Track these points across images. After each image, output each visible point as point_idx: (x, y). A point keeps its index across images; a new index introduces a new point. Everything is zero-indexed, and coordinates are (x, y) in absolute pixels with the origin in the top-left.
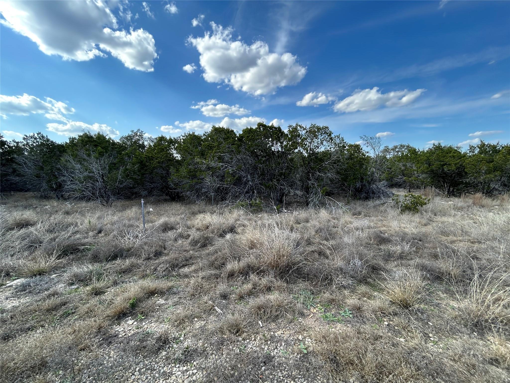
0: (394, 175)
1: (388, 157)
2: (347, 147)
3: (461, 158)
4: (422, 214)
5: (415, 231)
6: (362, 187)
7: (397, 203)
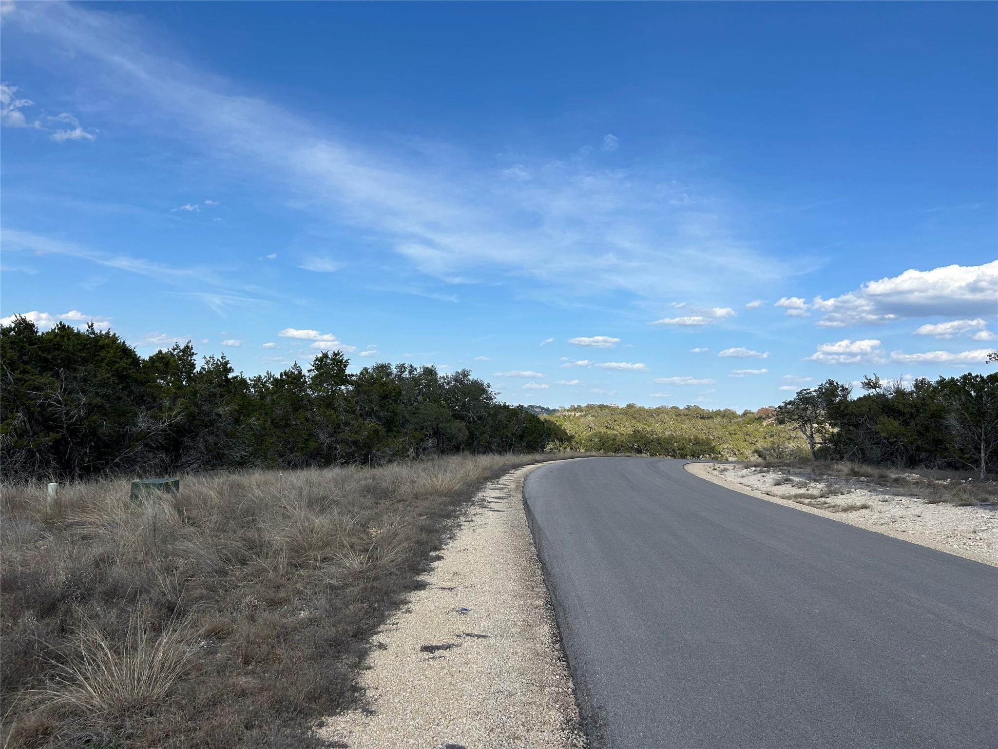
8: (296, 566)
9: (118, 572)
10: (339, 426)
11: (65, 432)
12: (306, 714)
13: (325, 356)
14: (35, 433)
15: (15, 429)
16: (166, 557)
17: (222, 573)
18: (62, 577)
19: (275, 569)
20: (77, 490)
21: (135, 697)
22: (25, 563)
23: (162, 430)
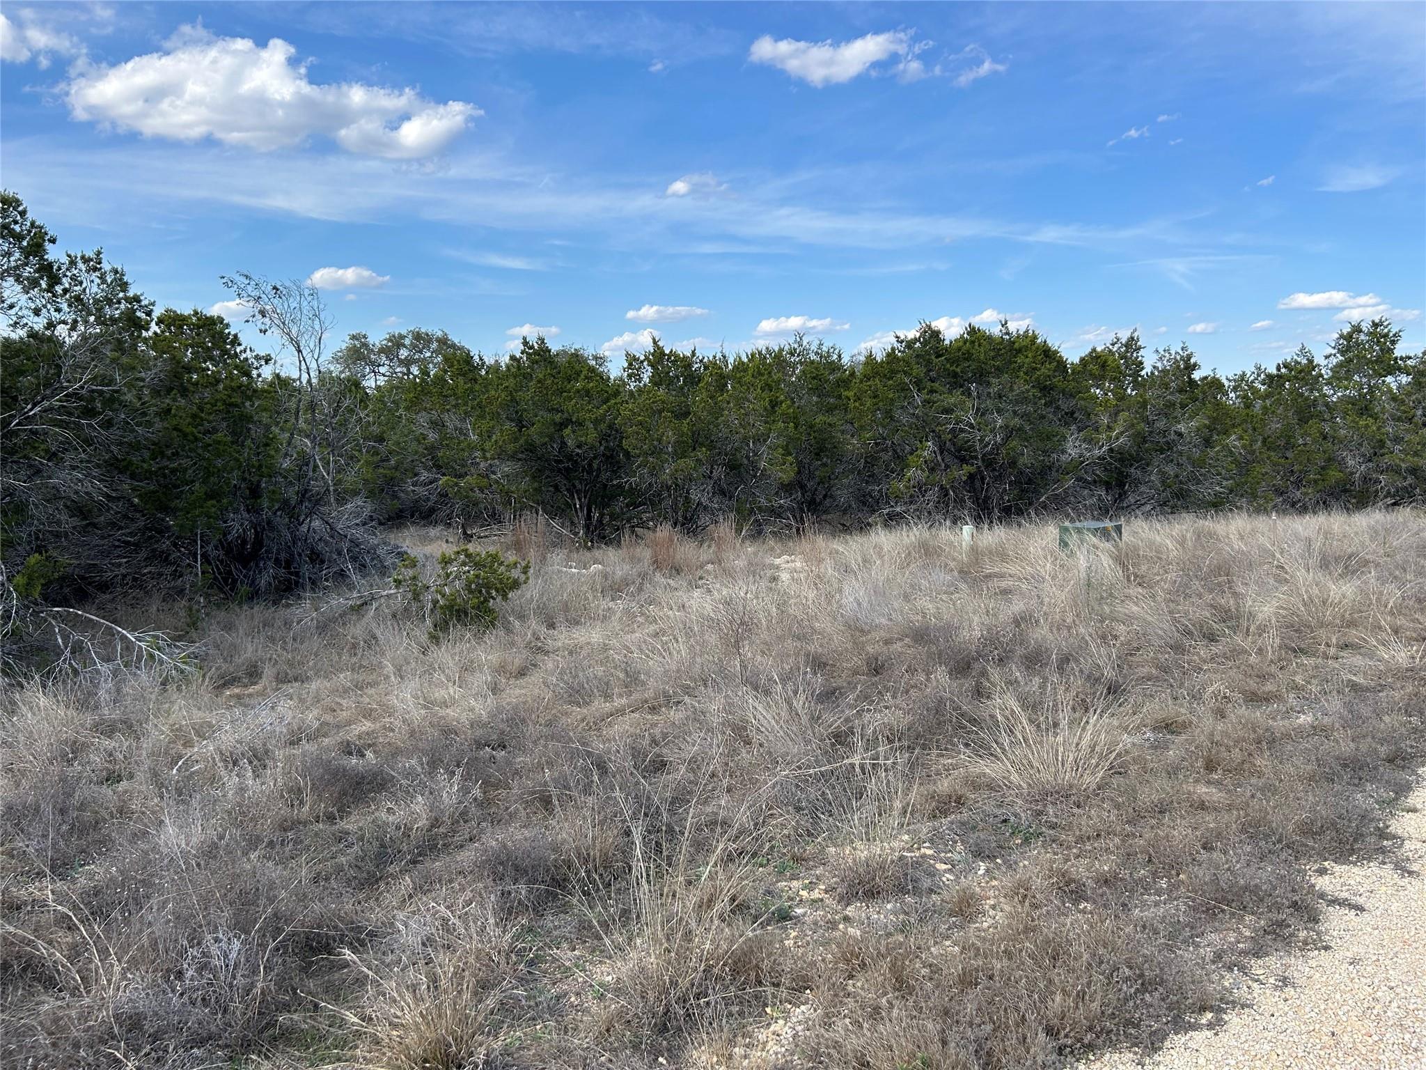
0: (396, 468)
1: (370, 383)
2: (154, 328)
3: (607, 400)
4: (509, 630)
5: (481, 708)
6: (257, 533)
7: (416, 596)
8: (1295, 651)
9: (1041, 634)
10: (1382, 444)
11: (980, 464)
12: (1299, 852)
13: (1357, 329)
14: (947, 467)
15: (926, 462)
16: (1102, 622)
17: (1178, 648)
18: (977, 634)
19: (1260, 651)
20: (996, 535)
21: (1060, 782)
22: (938, 616)
23: (1099, 458)
